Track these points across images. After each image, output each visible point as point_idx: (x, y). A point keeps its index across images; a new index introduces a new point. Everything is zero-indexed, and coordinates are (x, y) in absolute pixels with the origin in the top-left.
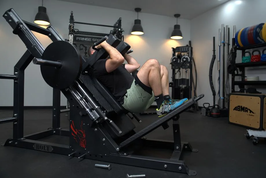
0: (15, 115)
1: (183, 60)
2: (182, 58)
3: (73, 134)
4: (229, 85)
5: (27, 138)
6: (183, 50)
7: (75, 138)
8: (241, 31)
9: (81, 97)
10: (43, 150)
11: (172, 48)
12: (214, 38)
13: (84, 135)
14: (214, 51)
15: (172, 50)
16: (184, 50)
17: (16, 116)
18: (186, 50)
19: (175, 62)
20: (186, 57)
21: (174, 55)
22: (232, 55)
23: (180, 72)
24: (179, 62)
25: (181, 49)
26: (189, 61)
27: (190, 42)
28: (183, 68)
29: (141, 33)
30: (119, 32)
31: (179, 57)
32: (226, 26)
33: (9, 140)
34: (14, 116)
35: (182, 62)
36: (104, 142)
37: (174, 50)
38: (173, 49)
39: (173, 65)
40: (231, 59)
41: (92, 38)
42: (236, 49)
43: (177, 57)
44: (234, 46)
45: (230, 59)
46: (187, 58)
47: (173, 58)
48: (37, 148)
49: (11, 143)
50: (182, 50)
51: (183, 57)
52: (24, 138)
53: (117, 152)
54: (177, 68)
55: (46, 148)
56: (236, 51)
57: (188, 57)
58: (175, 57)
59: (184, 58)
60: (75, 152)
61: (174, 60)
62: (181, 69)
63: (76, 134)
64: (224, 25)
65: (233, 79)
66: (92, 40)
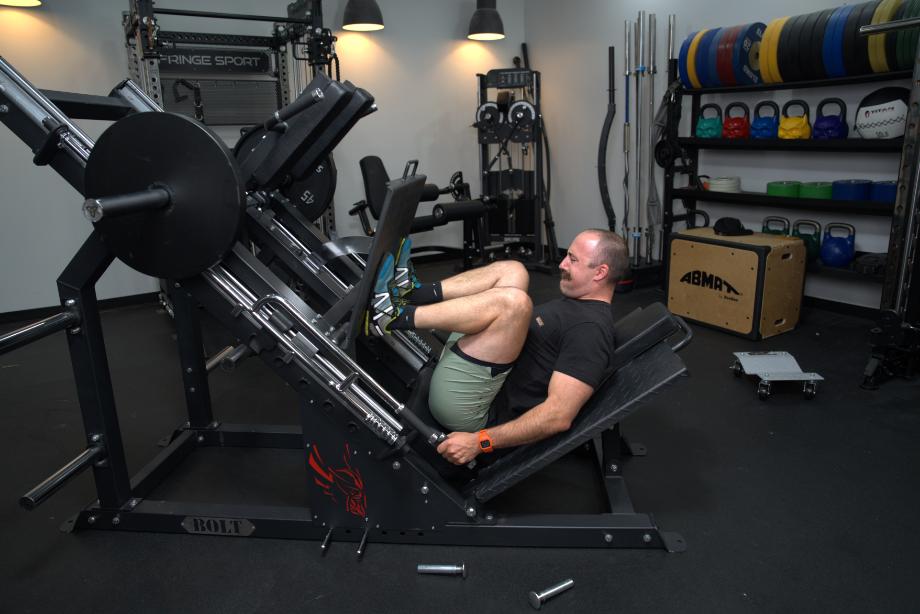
0: (96, 437)
1: (514, 115)
2: (512, 109)
3: (319, 483)
4: (658, 200)
6: (513, 80)
7: (327, 493)
8: (697, 39)
9: (256, 300)
10: (220, 532)
11: (478, 75)
12: (612, 50)
13: (357, 483)
14: (612, 90)
15: (477, 80)
16: (516, 80)
17: (98, 441)
18: (522, 80)
19: (489, 121)
20: (524, 108)
21: (483, 98)
22: (669, 110)
23: (507, 153)
24: (501, 121)
25: (506, 76)
26: (533, 117)
27: (524, 47)
28: (515, 141)
30: (318, 39)
31: (504, 104)
32: (650, 16)
33: (87, 515)
34: (91, 444)
35: (510, 120)
36: (426, 496)
37: (485, 81)
38: (481, 76)
39: (481, 132)
40: (665, 121)
41: (213, 53)
42: (679, 94)
43: (496, 106)
44: (675, 85)
45: (661, 122)
46: (527, 109)
47: (483, 108)
48: (197, 529)
49: (97, 520)
50: (509, 81)
51: (516, 104)
53: (471, 518)
54: (495, 142)
55: (230, 527)
56: (678, 99)
57: (530, 107)
58: (489, 105)
59: (519, 108)
61: (488, 116)
62: (510, 144)
63: (331, 480)
64: (644, 13)
65: (668, 183)
66: (213, 61)
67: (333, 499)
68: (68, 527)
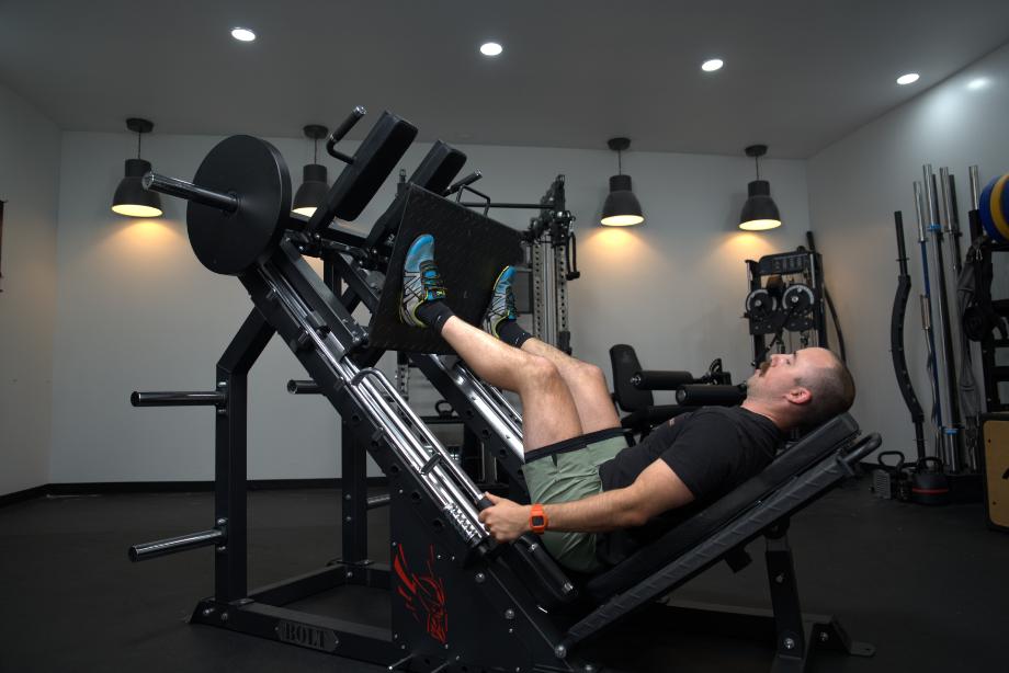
0: (221, 521)
1: (789, 302)
2: (786, 294)
3: (402, 592)
4: (975, 383)
5: (258, 598)
6: (789, 266)
7: (408, 606)
8: (1002, 181)
10: (307, 644)
11: (747, 261)
12: (898, 216)
13: (439, 597)
14: (903, 260)
15: (745, 267)
16: (792, 265)
17: (222, 525)
18: (799, 264)
19: (759, 308)
20: (800, 290)
21: (755, 284)
22: (975, 272)
23: (781, 342)
24: (774, 308)
25: (781, 261)
26: (812, 301)
27: (810, 236)
28: (791, 329)
29: (636, 220)
30: (559, 221)
31: (776, 290)
32: (941, 170)
33: (202, 606)
34: (217, 527)
35: (785, 307)
36: (511, 622)
37: (753, 266)
38: (752, 264)
39: (753, 322)
40: (973, 285)
42: (987, 249)
43: (765, 291)
44: (980, 240)
45: (968, 286)
46: (803, 292)
47: (753, 295)
48: (288, 637)
49: (211, 613)
50: (785, 266)
51: (788, 291)
52: (250, 597)
53: (560, 661)
54: (771, 331)
55: (316, 638)
56: (987, 257)
57: (808, 290)
58: (760, 291)
59: (794, 292)
60: (412, 655)
61: (758, 303)
62: (786, 332)
63: (414, 591)
64: (930, 166)
65: (988, 360)
67: (415, 615)
68: (188, 618)
